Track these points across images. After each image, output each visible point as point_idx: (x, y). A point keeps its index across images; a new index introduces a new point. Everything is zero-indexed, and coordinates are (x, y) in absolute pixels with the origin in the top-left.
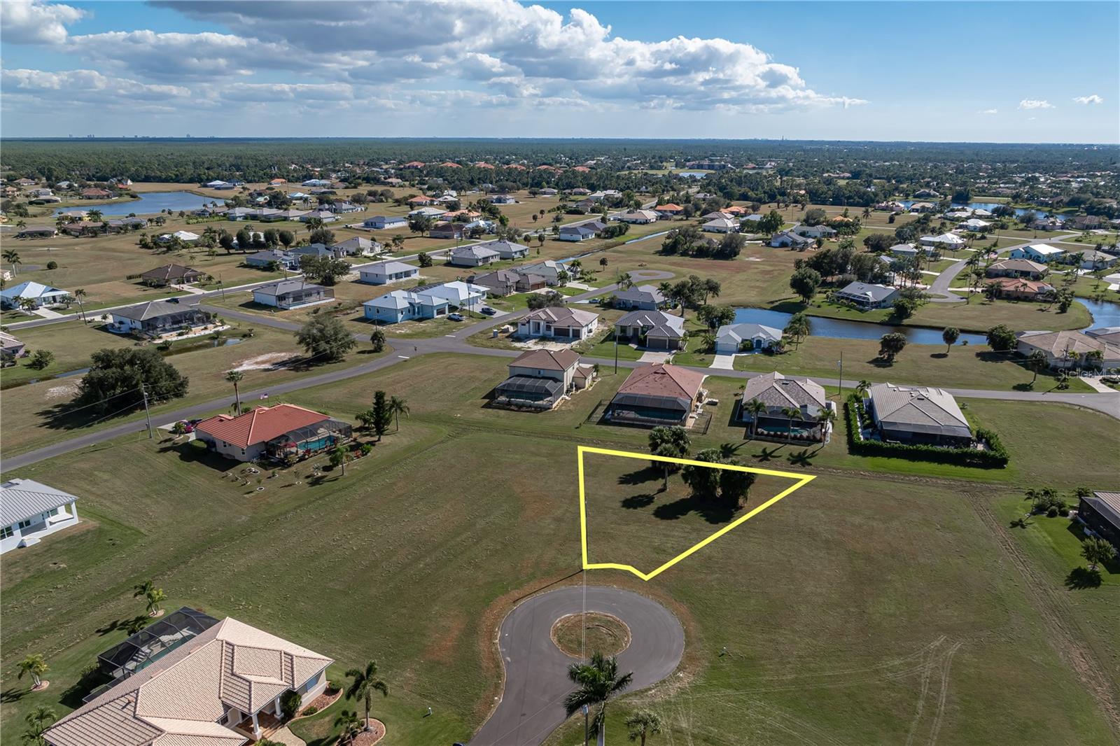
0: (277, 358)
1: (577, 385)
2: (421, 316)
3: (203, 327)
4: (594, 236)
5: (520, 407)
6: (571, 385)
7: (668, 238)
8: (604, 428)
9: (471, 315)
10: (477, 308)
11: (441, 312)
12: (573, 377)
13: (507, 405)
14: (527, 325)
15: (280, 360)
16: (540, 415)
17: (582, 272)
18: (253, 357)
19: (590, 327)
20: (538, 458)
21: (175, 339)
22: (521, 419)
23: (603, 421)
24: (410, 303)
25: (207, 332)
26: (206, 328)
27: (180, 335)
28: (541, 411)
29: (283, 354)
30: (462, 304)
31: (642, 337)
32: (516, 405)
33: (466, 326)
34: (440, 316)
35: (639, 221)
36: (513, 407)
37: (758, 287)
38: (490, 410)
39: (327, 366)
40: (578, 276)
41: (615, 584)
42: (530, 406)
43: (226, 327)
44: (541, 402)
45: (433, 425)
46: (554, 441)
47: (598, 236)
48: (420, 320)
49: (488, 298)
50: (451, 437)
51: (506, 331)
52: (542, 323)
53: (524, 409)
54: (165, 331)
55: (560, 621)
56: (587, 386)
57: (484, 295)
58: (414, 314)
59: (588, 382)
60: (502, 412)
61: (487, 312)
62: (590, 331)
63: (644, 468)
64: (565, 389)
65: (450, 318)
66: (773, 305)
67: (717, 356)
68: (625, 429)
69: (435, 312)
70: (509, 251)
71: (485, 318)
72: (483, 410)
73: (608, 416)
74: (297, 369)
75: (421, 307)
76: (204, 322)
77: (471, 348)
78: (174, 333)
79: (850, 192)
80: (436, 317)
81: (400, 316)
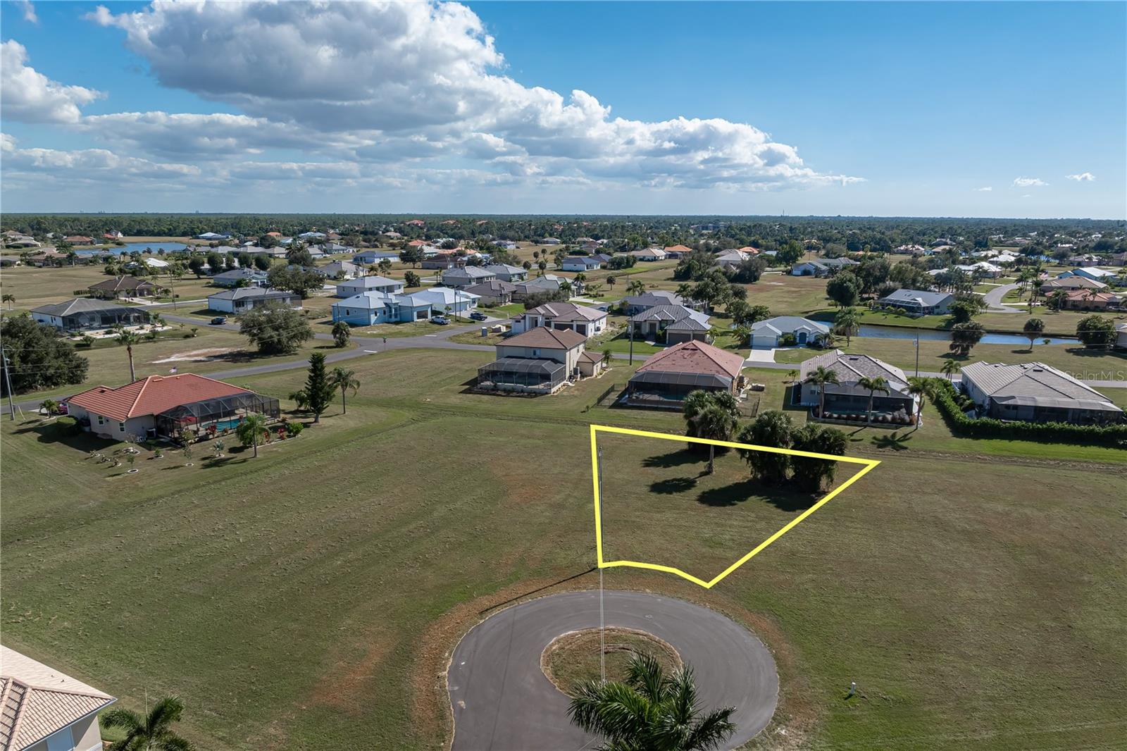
0: (216, 352)
1: (581, 372)
2: (398, 319)
3: (138, 327)
4: (599, 267)
5: (508, 393)
6: (575, 370)
7: (680, 265)
8: (619, 411)
9: (458, 320)
10: (466, 314)
11: (422, 315)
12: (578, 362)
13: (493, 390)
14: (522, 321)
15: (217, 354)
16: (535, 400)
17: (587, 288)
18: (189, 351)
19: (597, 324)
20: (531, 441)
21: (102, 337)
22: (510, 404)
23: (617, 405)
24: (385, 304)
25: (141, 332)
26: (142, 328)
27: (107, 333)
28: (536, 396)
29: (224, 349)
30: (448, 308)
31: (661, 332)
32: (505, 390)
33: (450, 328)
34: (421, 320)
35: (646, 258)
36: (499, 393)
37: (786, 302)
38: (471, 395)
39: (273, 358)
40: (583, 291)
41: (648, 588)
42: (522, 391)
43: (165, 328)
44: (536, 387)
45: (394, 410)
46: (555, 425)
47: (603, 267)
48: (397, 323)
49: (479, 306)
50: (414, 421)
51: (498, 330)
52: (540, 319)
53: (515, 394)
54: (91, 328)
55: (558, 641)
56: (595, 374)
57: (474, 302)
58: (391, 316)
59: (597, 369)
60: (485, 398)
61: (476, 317)
62: (598, 329)
63: (677, 451)
64: (568, 375)
65: (433, 322)
66: (807, 315)
67: (752, 350)
68: (647, 412)
69: (415, 314)
70: (506, 273)
71: (474, 322)
72: (461, 396)
73: (623, 400)
74: (235, 361)
75: (399, 308)
76: (140, 322)
77: (454, 345)
78: (102, 331)
79: (866, 238)
80: (416, 319)
81: (373, 318)
